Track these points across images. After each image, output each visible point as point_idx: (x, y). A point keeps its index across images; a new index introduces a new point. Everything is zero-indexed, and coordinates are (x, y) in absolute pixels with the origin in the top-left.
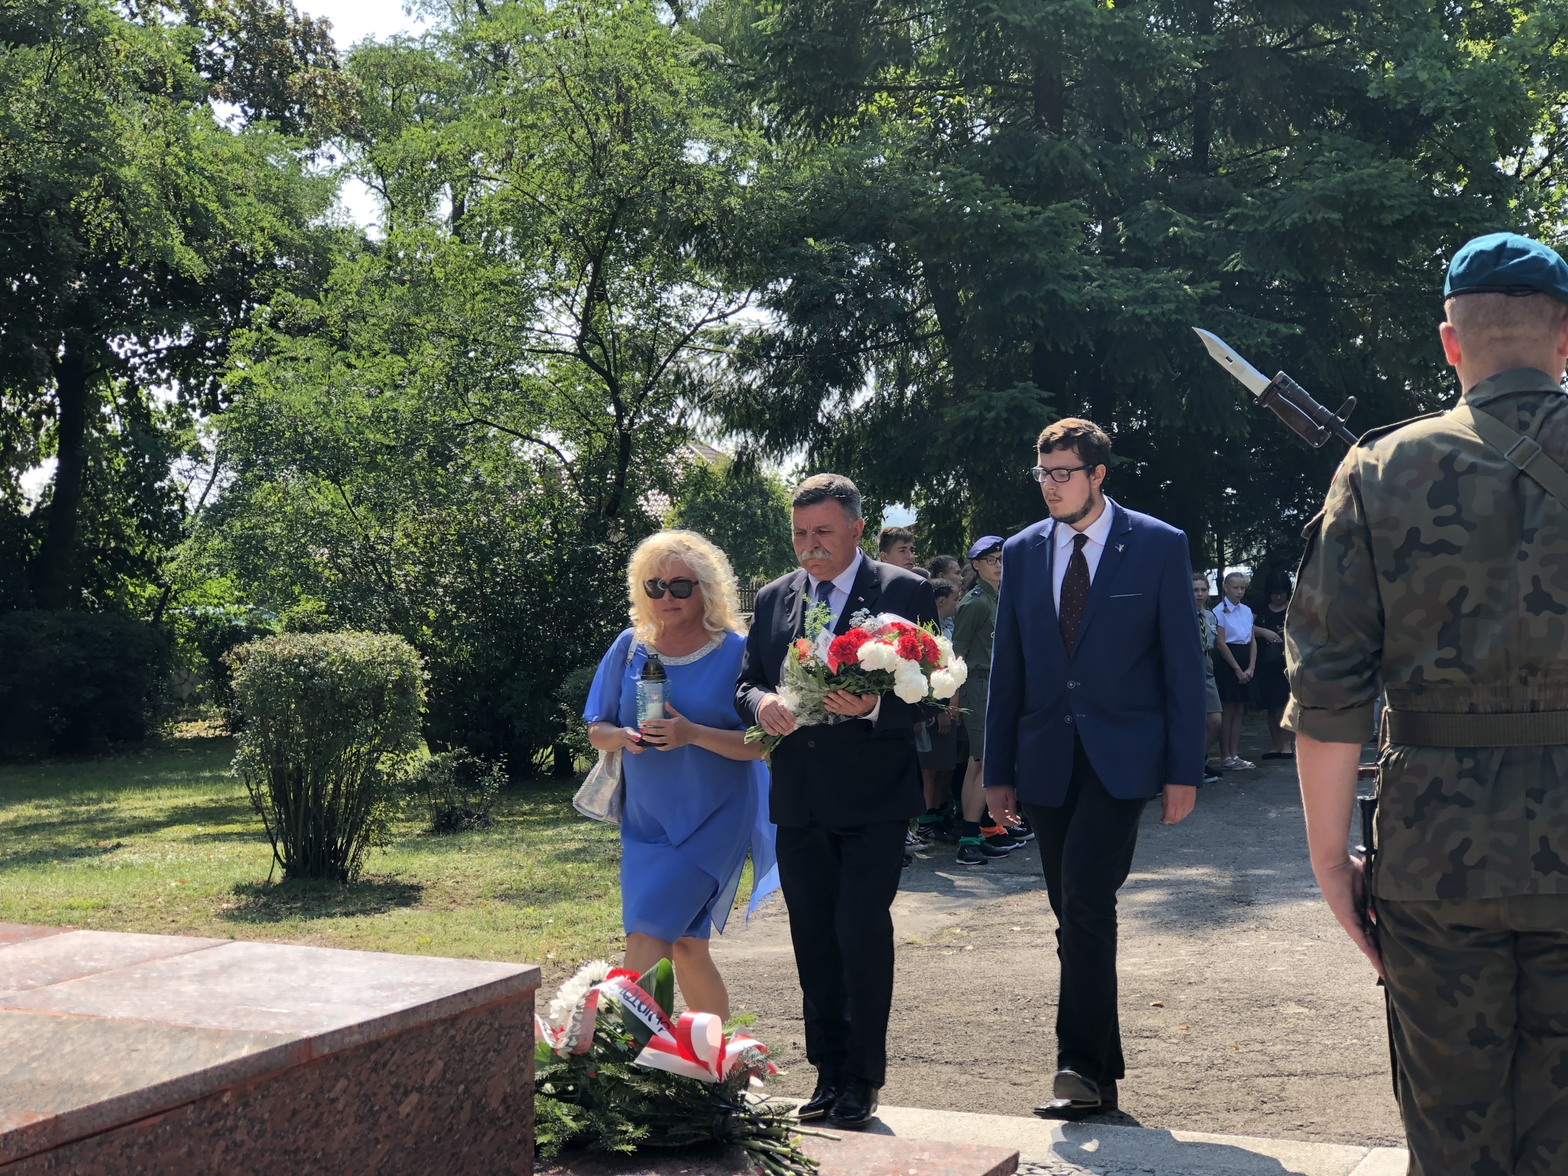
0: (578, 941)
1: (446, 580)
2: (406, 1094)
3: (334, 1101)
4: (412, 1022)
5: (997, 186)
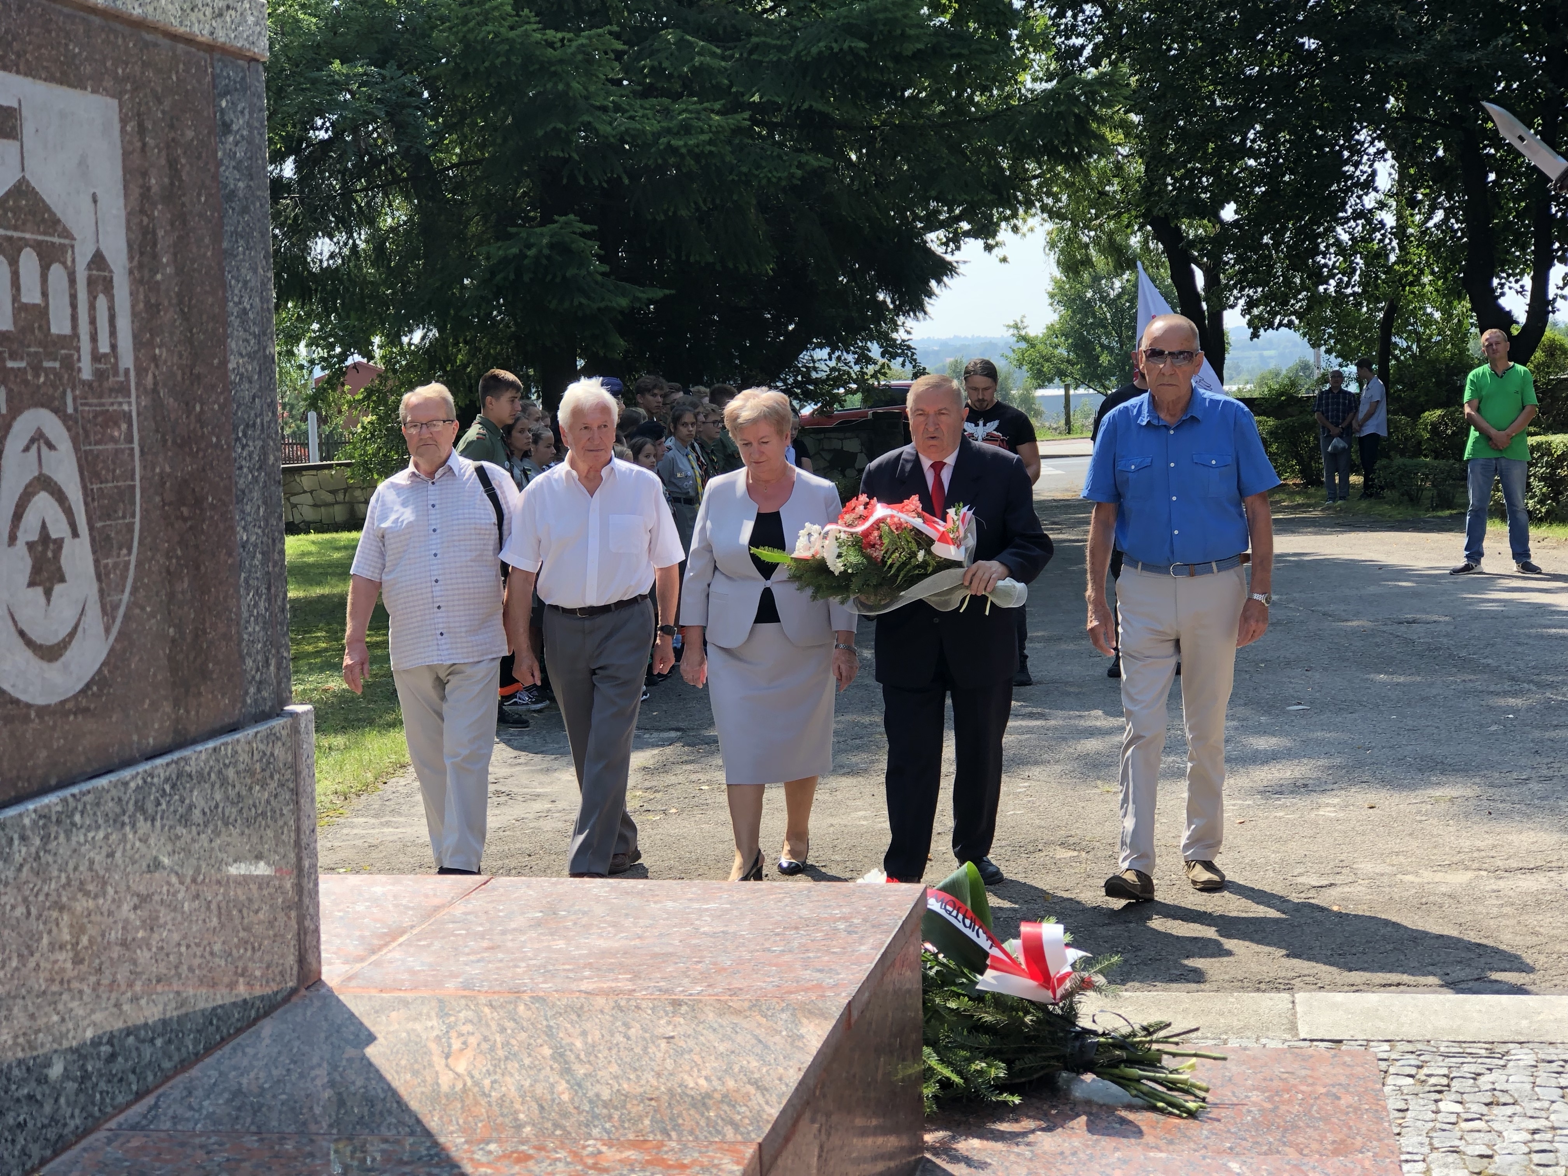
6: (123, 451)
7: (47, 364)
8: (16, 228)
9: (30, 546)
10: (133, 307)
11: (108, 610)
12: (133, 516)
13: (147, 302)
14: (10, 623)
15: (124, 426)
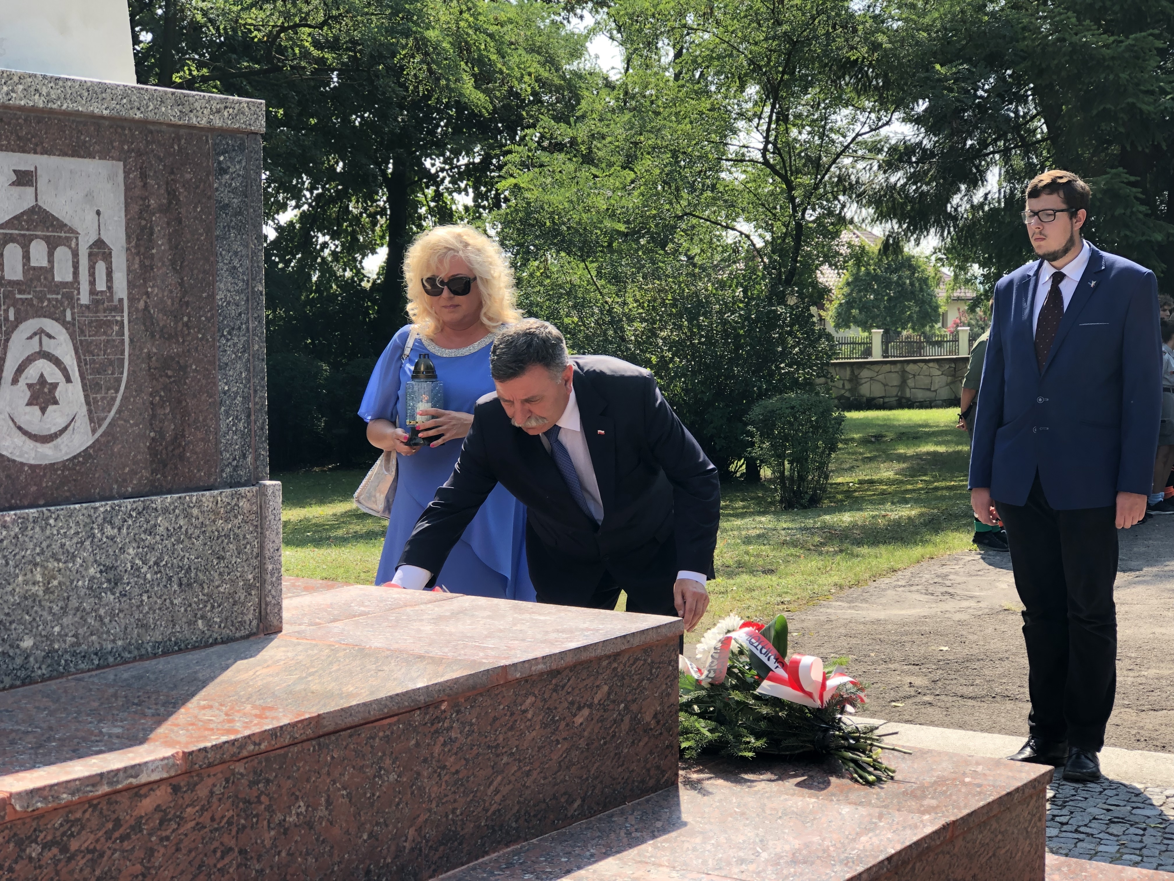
0: (753, 603)
1: (663, 334)
2: (580, 709)
3: (525, 711)
4: (584, 656)
5: (1088, 22)
6: (114, 341)
7: (49, 296)
8: (28, 230)
9: (30, 386)
10: (128, 268)
11: (94, 420)
12: (122, 373)
13: (142, 265)
14: (11, 422)
15: (116, 328)
